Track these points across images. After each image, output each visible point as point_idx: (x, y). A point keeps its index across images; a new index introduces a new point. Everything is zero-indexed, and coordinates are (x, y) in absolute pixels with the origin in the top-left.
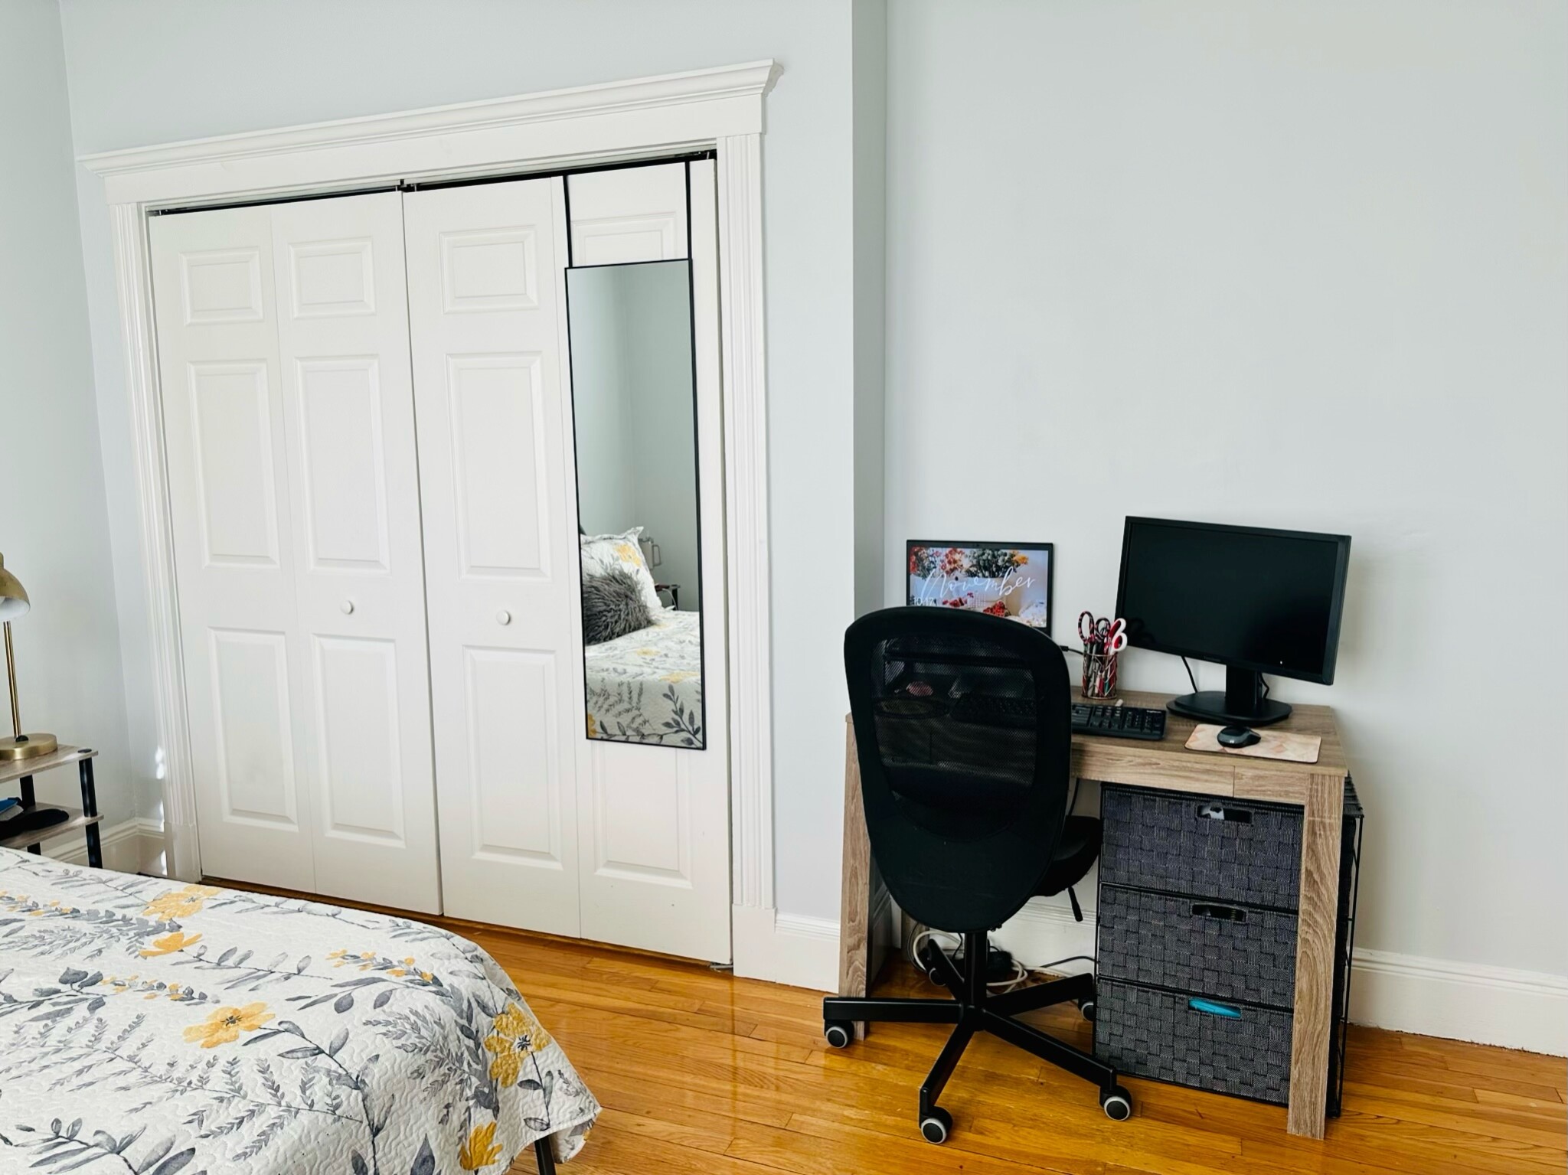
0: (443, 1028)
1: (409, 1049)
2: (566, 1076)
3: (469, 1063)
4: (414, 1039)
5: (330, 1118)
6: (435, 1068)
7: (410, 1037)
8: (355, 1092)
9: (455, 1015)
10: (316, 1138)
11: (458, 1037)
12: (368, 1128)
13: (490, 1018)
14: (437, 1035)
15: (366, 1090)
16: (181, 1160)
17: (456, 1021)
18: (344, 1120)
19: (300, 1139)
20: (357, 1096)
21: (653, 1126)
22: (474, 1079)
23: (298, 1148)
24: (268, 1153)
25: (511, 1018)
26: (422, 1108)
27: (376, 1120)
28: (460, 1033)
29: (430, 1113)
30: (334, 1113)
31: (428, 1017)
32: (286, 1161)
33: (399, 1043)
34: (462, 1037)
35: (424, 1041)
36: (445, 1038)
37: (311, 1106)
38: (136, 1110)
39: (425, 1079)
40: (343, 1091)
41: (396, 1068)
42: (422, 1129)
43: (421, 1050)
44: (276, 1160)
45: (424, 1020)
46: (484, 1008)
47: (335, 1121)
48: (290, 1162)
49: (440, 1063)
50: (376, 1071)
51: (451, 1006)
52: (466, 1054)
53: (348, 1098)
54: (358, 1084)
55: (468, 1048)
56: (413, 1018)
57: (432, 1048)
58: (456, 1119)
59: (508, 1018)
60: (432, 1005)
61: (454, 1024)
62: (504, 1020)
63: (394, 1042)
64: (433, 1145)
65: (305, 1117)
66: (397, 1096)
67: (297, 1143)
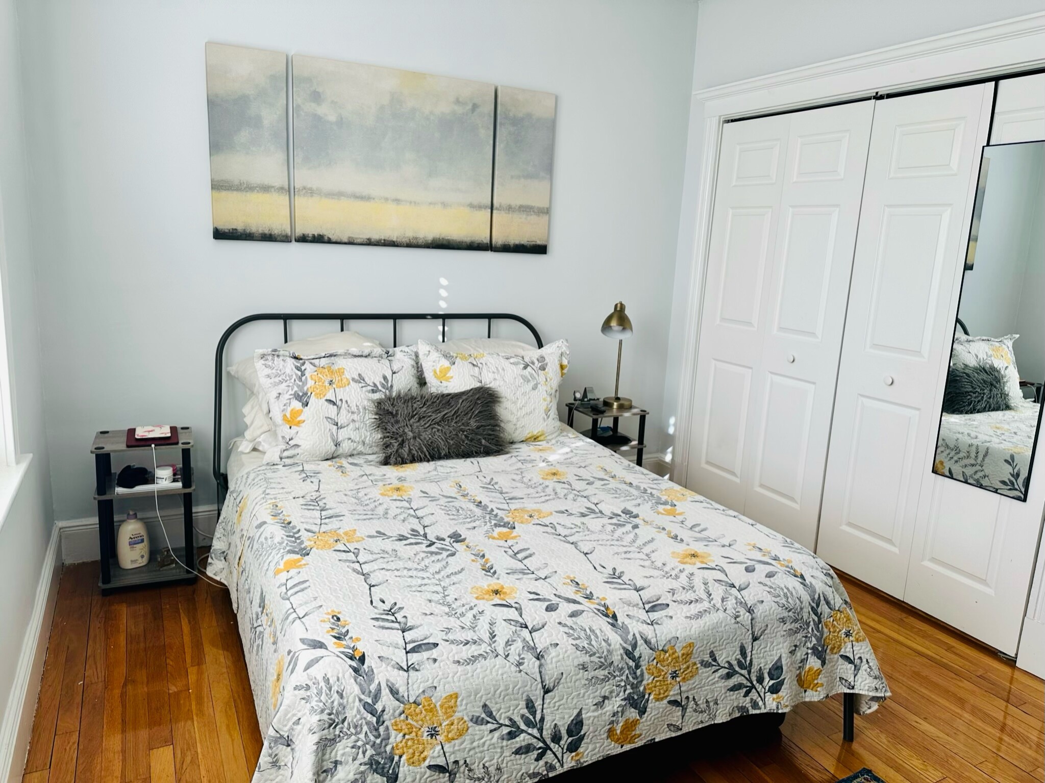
0: (801, 602)
1: (781, 606)
2: (870, 664)
3: (812, 629)
4: (784, 601)
5: (733, 621)
6: (792, 622)
7: (781, 599)
8: (748, 614)
9: (810, 599)
10: (725, 626)
11: (809, 612)
12: (751, 635)
13: (830, 610)
14: (797, 605)
15: (754, 615)
16: (662, 606)
17: (809, 602)
18: (740, 625)
19: (717, 623)
20: (748, 616)
21: (925, 726)
22: (813, 639)
23: (715, 627)
24: (701, 622)
25: (843, 616)
26: (781, 640)
27: (756, 633)
28: (810, 610)
29: (785, 644)
30: (735, 619)
31: (794, 593)
32: (708, 630)
33: (776, 600)
34: (811, 612)
35: (789, 605)
36: (801, 609)
37: (725, 610)
38: (647, 577)
39: (786, 625)
40: (742, 611)
41: (771, 612)
42: (779, 651)
43: (787, 608)
44: (704, 627)
45: (792, 594)
46: (828, 603)
47: (735, 623)
48: (710, 632)
49: (796, 621)
50: (760, 608)
51: (808, 593)
52: (812, 623)
53: (744, 615)
54: (750, 611)
55: (814, 620)
56: (785, 590)
57: (793, 610)
58: (800, 655)
59: (841, 615)
60: (797, 588)
61: (808, 604)
62: (839, 615)
63: (773, 598)
64: (784, 662)
65: (721, 614)
66: (769, 626)
67: (715, 624)
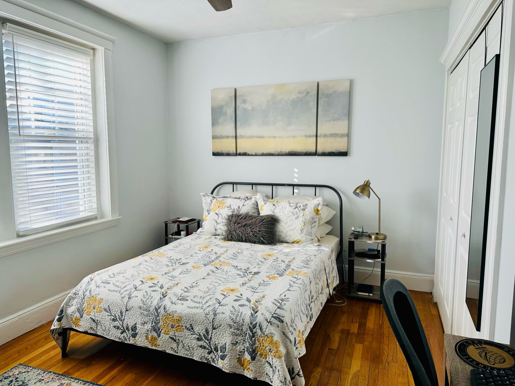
0: (243, 322)
1: (231, 318)
2: (280, 373)
3: (248, 338)
4: (234, 318)
5: (204, 315)
6: (235, 329)
7: (234, 316)
8: (213, 315)
9: (249, 322)
10: (199, 316)
11: (247, 328)
12: (212, 326)
13: (261, 333)
14: (240, 322)
15: (215, 317)
16: (185, 300)
17: (248, 324)
18: (207, 318)
19: (197, 313)
20: (212, 317)
22: (248, 343)
23: (195, 314)
24: (191, 310)
25: (268, 339)
26: (228, 335)
27: (214, 326)
28: (248, 328)
29: (229, 338)
30: (206, 315)
31: (242, 316)
32: (191, 314)
33: (230, 315)
34: (248, 329)
35: (236, 320)
36: (242, 325)
37: (204, 310)
39: (231, 329)
40: (211, 313)
41: (225, 319)
42: (226, 340)
43: (233, 321)
44: (190, 312)
45: (241, 316)
46: (261, 329)
47: (205, 317)
48: (191, 315)
49: (238, 329)
50: (221, 316)
51: (250, 319)
52: (248, 335)
53: (211, 315)
54: (215, 315)
55: (249, 334)
56: (240, 314)
57: (237, 324)
58: (240, 347)
59: (267, 339)
60: (247, 315)
61: (247, 324)
62: (266, 338)
63: (230, 314)
64: (227, 347)
65: (202, 311)
66: (222, 326)
67: (195, 313)
